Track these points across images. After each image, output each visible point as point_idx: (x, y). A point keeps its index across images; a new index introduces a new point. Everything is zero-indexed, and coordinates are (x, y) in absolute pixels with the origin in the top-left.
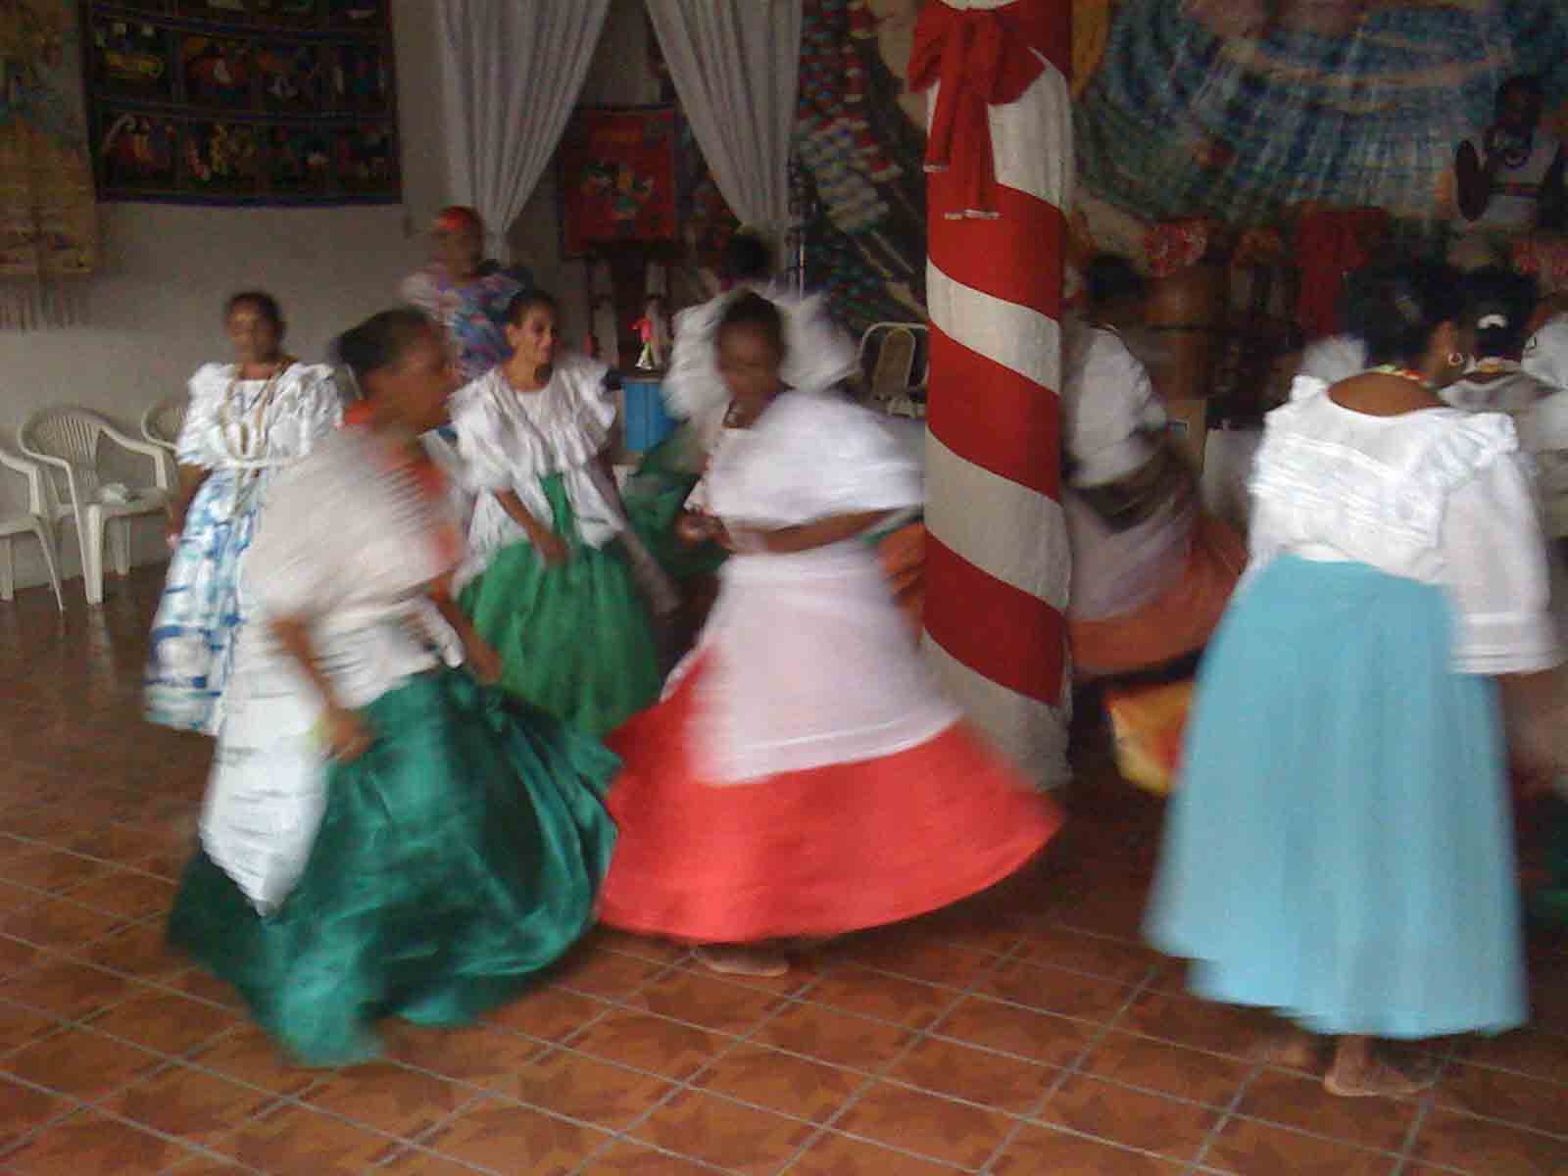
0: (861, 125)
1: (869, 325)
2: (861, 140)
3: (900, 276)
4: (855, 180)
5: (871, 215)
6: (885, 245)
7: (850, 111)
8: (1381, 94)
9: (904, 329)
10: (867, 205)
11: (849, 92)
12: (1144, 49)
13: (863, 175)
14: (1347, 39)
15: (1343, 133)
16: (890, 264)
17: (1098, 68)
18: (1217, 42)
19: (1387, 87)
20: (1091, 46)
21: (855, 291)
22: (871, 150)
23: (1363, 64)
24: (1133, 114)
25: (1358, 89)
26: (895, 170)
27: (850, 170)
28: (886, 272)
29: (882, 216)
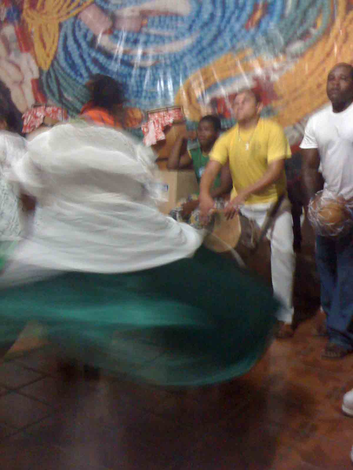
8: (153, 57)
12: (71, 43)
14: (139, 32)
15: (140, 76)
17: (56, 52)
18: (95, 38)
19: (156, 54)
20: (53, 42)
23: (146, 43)
24: (69, 70)
25: (144, 55)
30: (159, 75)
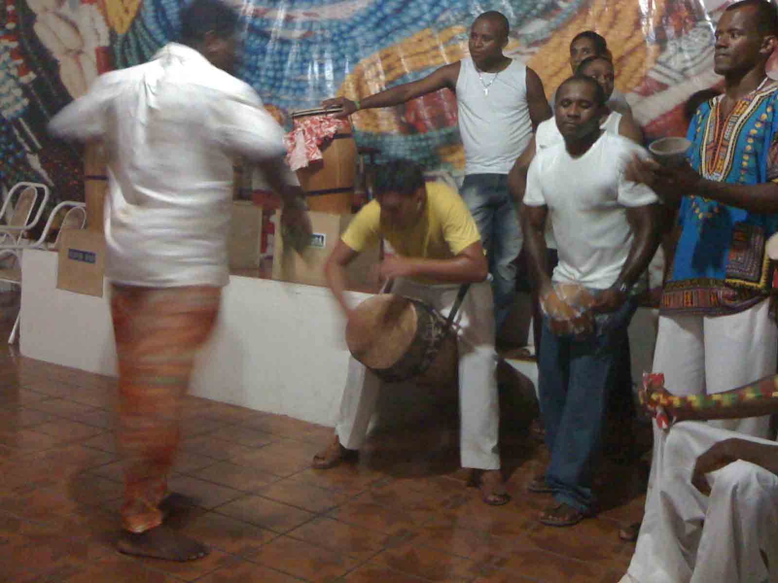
0: (14, 45)
1: (15, 184)
2: (15, 54)
3: (34, 151)
4: (11, 82)
5: (19, 107)
6: (27, 129)
7: (9, 35)
8: (303, 24)
9: (33, 187)
10: (17, 100)
11: (8, 22)
13: (16, 79)
15: (280, 53)
16: (29, 141)
17: (141, 6)
19: (307, 18)
21: (11, 160)
22: (20, 61)
25: (289, 20)
26: (32, 75)
27: (10, 76)
28: (27, 148)
29: (24, 107)
30: (311, 53)
